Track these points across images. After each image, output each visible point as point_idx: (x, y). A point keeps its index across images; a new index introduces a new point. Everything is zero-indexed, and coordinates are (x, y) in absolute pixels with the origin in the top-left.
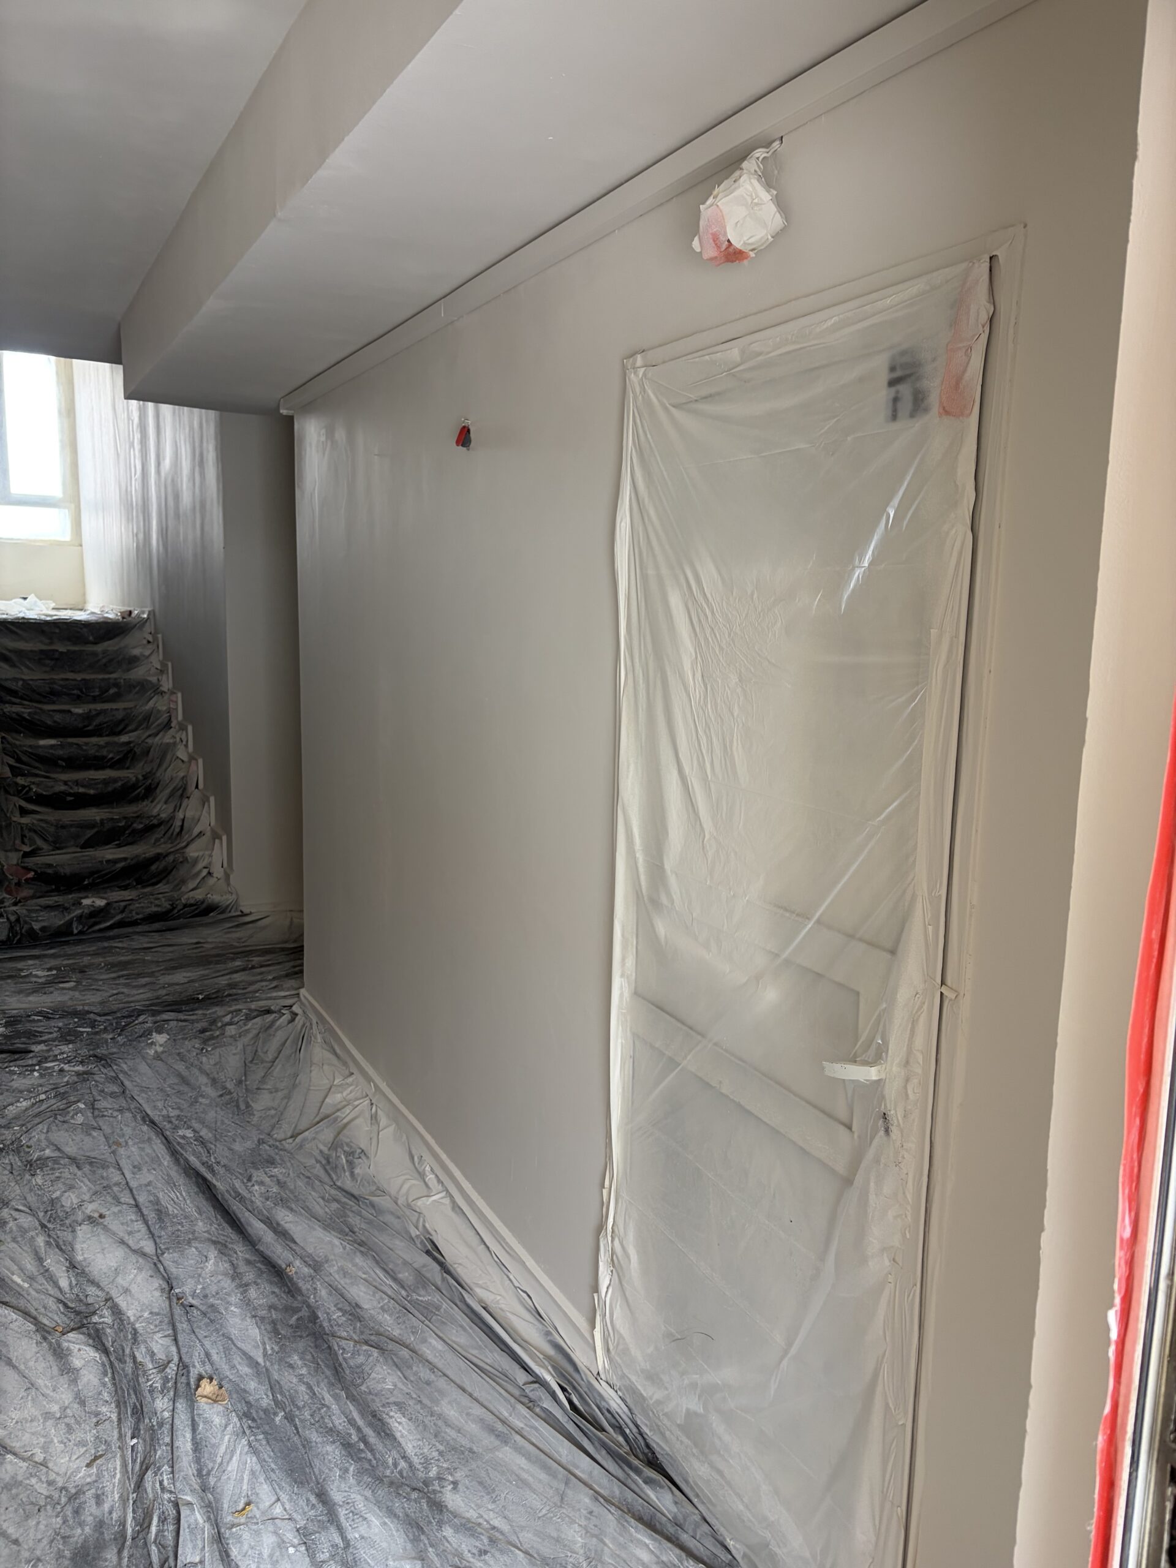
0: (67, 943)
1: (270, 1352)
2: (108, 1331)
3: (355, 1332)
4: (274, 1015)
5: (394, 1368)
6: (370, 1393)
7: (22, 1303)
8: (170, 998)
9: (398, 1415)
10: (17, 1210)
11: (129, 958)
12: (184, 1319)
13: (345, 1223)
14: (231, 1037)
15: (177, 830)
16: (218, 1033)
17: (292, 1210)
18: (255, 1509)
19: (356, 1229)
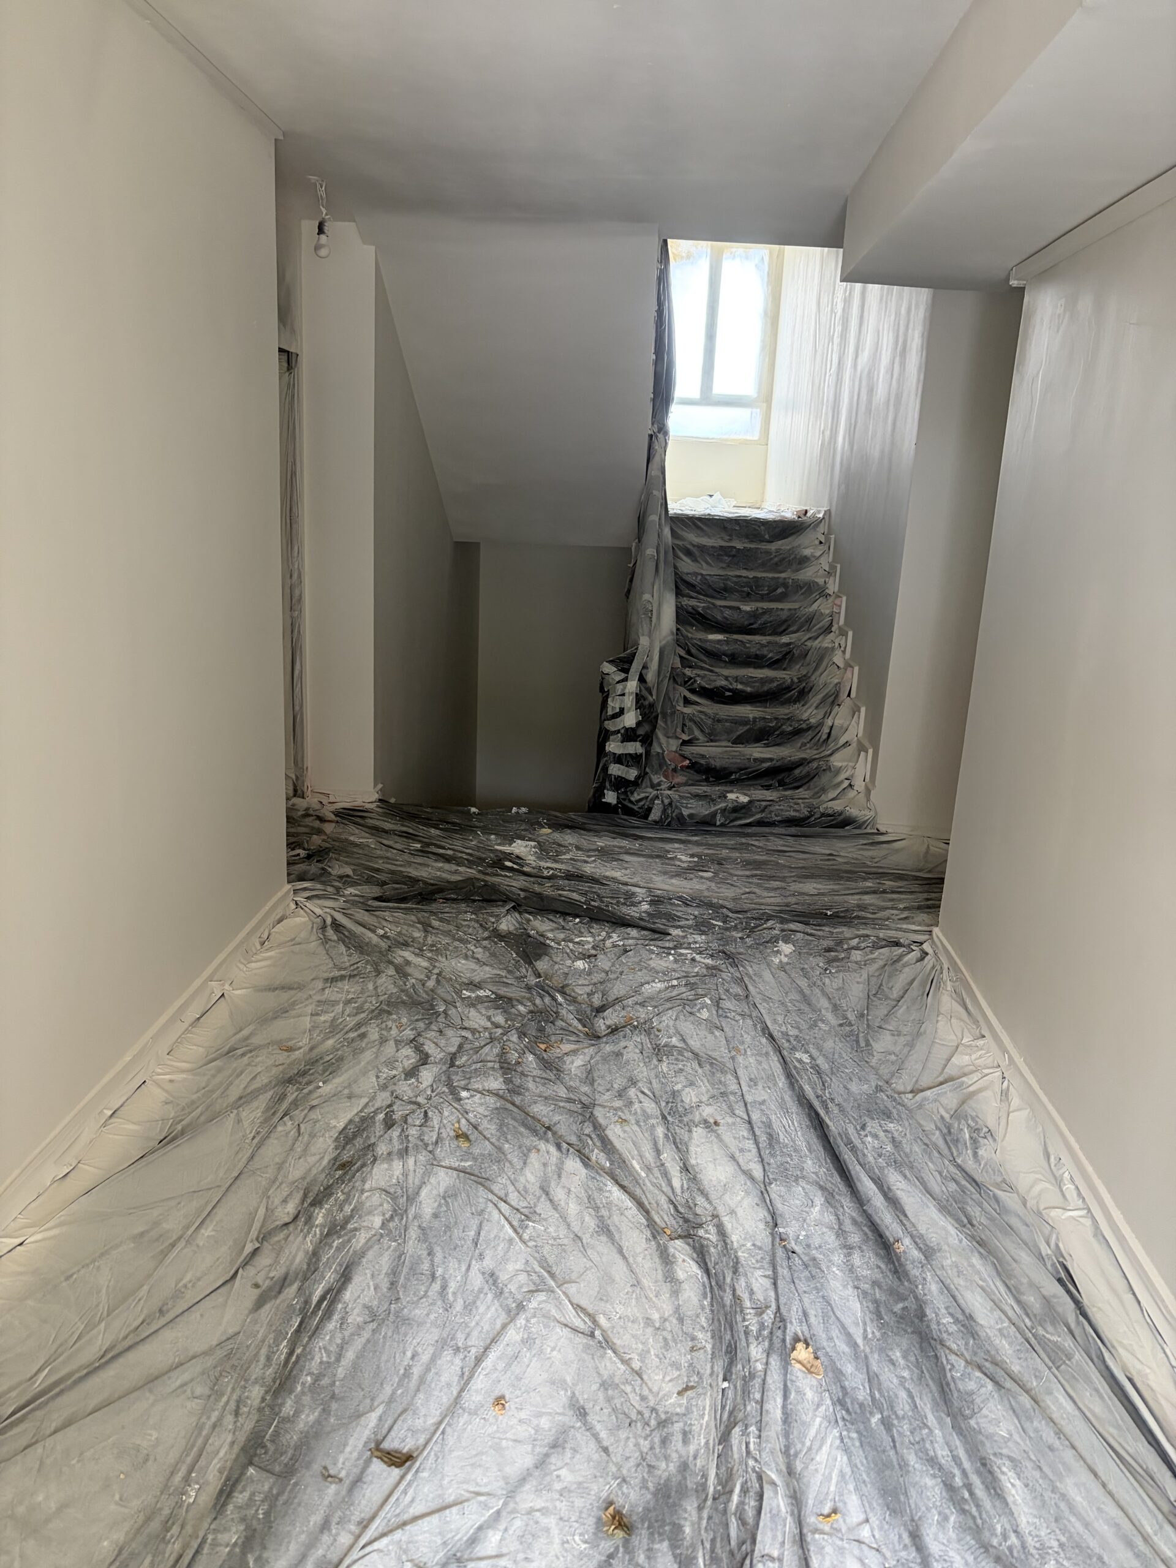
0: (708, 832)
1: (870, 1336)
2: (712, 1250)
3: (967, 1349)
4: (903, 949)
5: (1011, 1412)
6: (980, 1432)
7: (638, 1192)
8: (799, 908)
9: (1011, 1474)
10: (643, 1093)
11: (764, 858)
12: (785, 1264)
13: (963, 1210)
14: (856, 963)
15: (824, 737)
16: (843, 955)
17: (905, 1177)
18: (841, 1521)
19: (975, 1222)
